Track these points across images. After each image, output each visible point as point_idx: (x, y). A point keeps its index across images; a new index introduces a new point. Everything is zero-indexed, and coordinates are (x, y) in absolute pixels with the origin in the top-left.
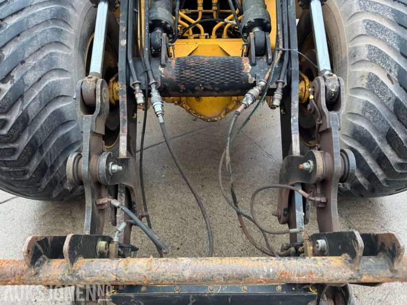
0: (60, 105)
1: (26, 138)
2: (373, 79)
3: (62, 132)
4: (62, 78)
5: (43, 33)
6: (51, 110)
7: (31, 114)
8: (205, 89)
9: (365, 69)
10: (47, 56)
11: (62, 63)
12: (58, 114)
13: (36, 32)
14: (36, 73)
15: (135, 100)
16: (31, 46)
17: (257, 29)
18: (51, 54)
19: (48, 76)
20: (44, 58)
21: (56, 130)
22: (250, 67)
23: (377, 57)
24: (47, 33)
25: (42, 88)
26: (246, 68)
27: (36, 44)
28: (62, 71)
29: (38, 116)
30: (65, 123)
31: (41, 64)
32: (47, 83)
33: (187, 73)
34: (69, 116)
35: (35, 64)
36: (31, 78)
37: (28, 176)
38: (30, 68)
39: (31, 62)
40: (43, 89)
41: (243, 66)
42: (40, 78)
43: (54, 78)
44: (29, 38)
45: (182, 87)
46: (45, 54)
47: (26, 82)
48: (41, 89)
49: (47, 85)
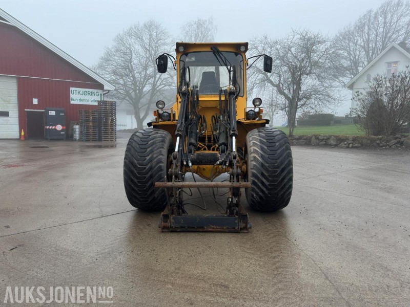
0: (161, 164)
1: (150, 173)
2: (255, 157)
3: (160, 173)
5: (159, 145)
6: (159, 165)
7: (153, 166)
8: (206, 162)
9: (253, 155)
11: (163, 153)
12: (160, 167)
15: (183, 163)
17: (223, 146)
21: (158, 172)
23: (255, 151)
27: (157, 147)
28: (163, 155)
29: (155, 167)
30: (161, 170)
31: (158, 152)
33: (200, 157)
34: (163, 168)
36: (155, 156)
37: (145, 189)
39: (155, 152)
43: (161, 157)
45: (198, 161)
46: (159, 150)
49: (158, 158)
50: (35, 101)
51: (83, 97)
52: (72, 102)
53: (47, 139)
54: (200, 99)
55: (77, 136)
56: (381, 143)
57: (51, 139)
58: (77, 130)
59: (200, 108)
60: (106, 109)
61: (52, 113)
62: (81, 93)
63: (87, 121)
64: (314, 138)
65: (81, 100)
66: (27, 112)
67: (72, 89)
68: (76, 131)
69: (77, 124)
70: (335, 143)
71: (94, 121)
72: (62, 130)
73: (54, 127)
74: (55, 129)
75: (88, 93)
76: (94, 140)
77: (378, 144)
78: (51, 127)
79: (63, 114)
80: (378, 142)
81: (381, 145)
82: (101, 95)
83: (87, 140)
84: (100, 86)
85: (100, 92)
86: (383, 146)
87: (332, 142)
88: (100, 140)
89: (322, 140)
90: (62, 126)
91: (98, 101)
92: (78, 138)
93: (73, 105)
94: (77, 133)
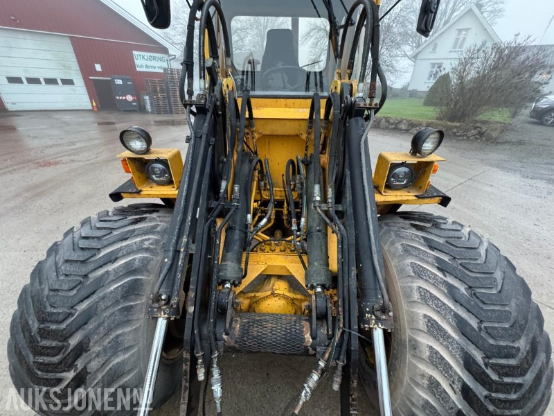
2: (434, 383)
4: (126, 356)
5: (111, 317)
9: (426, 370)
10: (112, 340)
11: (128, 342)
13: (105, 315)
14: (100, 360)
16: (97, 334)
17: (319, 289)
18: (117, 337)
19: (113, 358)
20: (109, 343)
22: (311, 340)
24: (116, 316)
25: (105, 371)
26: (306, 340)
27: (102, 331)
28: (128, 349)
31: (105, 350)
32: (110, 366)
35: (100, 351)
36: (94, 365)
38: (94, 355)
39: (96, 349)
40: (106, 373)
41: (304, 339)
42: (104, 364)
43: (119, 358)
44: (96, 323)
46: (111, 337)
47: (89, 371)
48: (104, 373)
49: (110, 368)
50: (98, 67)
51: (149, 63)
52: (138, 69)
53: (120, 111)
54: (256, 114)
55: (149, 108)
56: (458, 132)
57: (125, 111)
58: (148, 101)
59: (256, 135)
60: (173, 78)
61: (119, 82)
62: (146, 57)
63: (155, 91)
64: (384, 120)
65: (147, 67)
66: (93, 80)
67: (135, 53)
68: (146, 103)
69: (147, 95)
70: (405, 128)
71: (162, 91)
72: (134, 101)
73: (124, 98)
74: (126, 100)
75: (154, 58)
76: (166, 113)
77: (455, 133)
78: (121, 98)
79: (130, 83)
80: (455, 130)
81: (457, 134)
82: (167, 60)
83: (159, 113)
84: (164, 50)
85: (166, 57)
86: (460, 136)
87: (403, 127)
88: (171, 112)
89: (392, 124)
90: (133, 96)
91: (165, 69)
92: (150, 110)
93: (140, 72)
94: (149, 104)
